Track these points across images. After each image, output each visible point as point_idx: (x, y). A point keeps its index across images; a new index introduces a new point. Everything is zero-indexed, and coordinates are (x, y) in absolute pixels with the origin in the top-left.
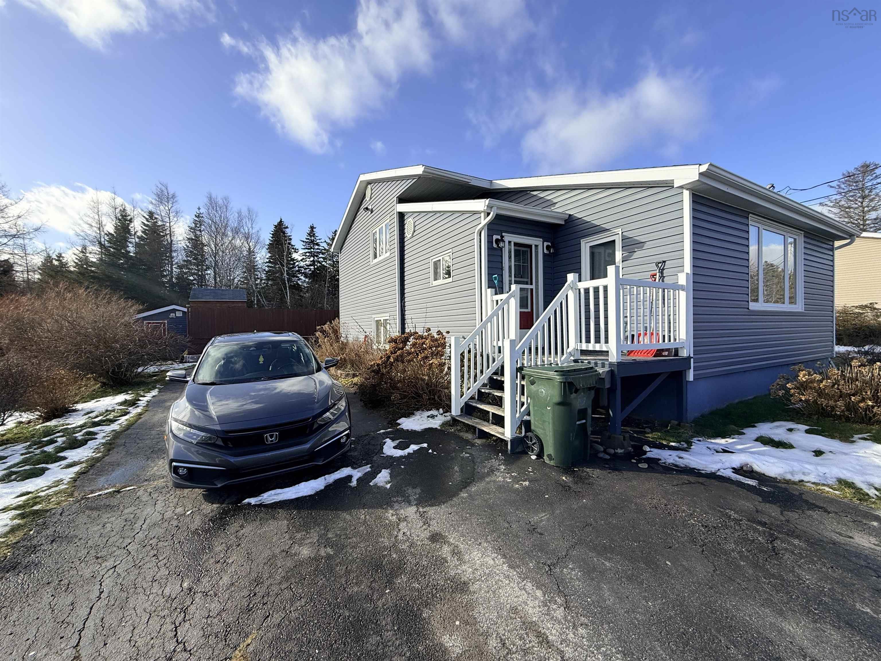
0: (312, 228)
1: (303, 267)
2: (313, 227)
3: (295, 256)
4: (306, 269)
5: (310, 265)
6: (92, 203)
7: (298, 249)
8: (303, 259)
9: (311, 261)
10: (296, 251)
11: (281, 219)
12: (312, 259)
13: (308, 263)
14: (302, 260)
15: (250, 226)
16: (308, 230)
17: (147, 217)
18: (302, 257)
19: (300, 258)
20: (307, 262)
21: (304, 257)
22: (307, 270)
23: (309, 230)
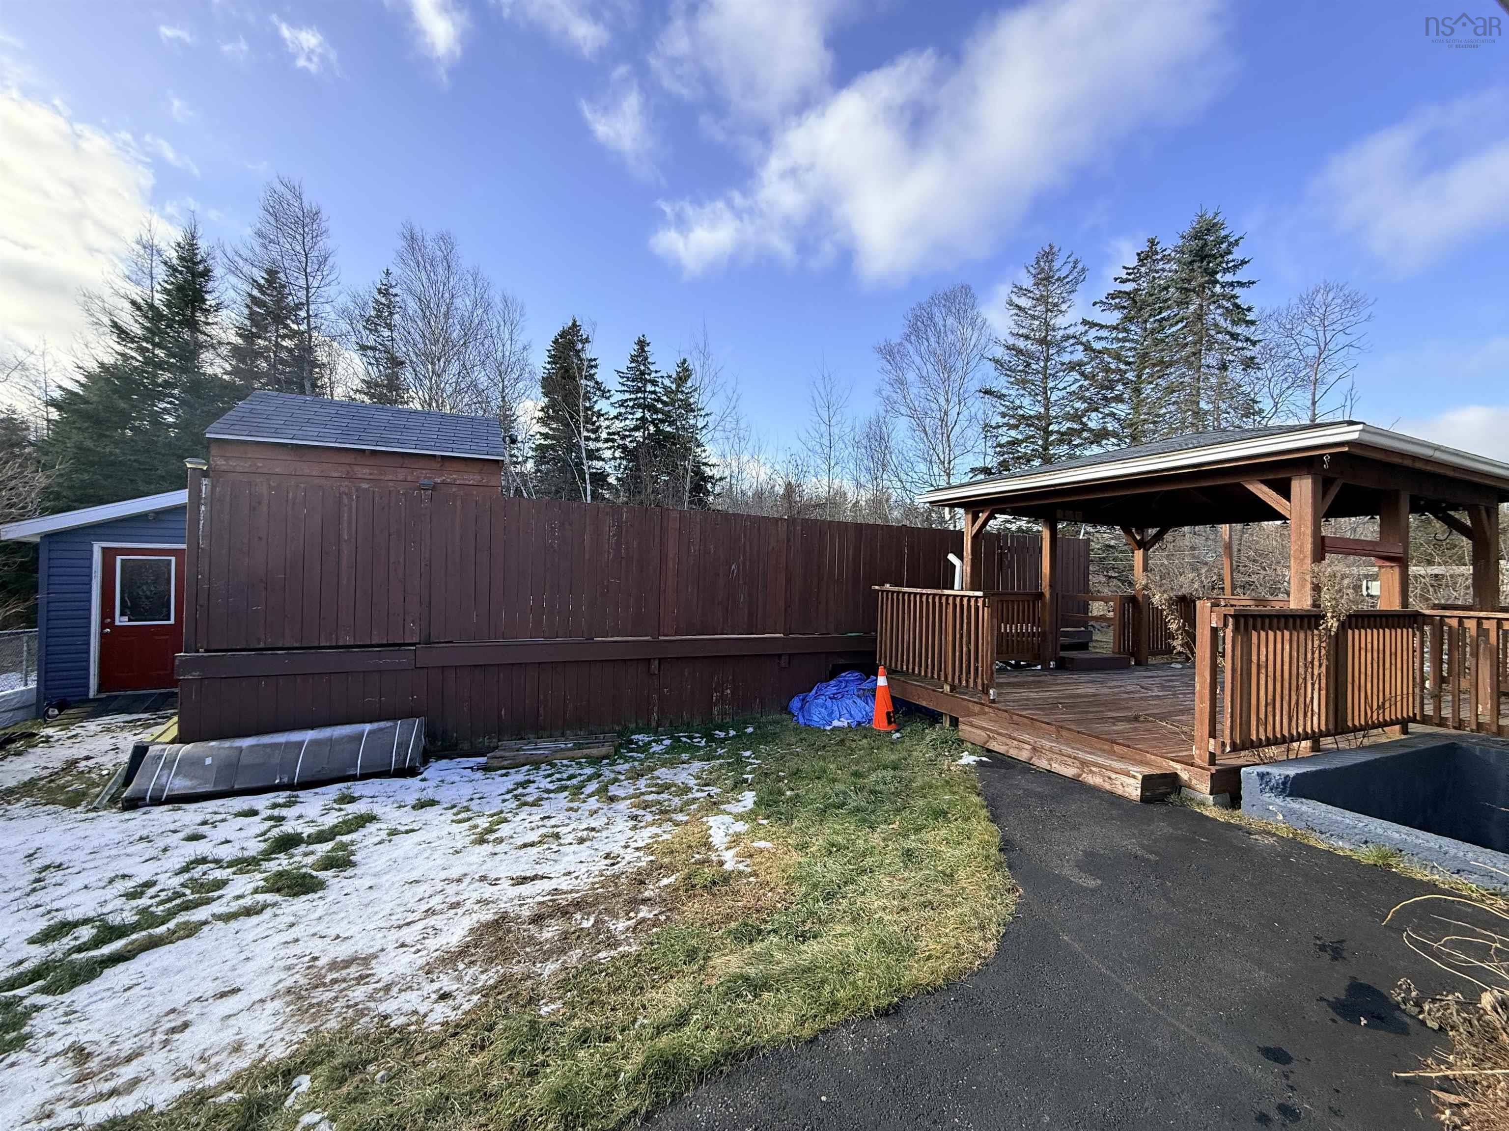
0: (642, 344)
1: (618, 433)
2: (644, 342)
3: (602, 405)
4: (624, 438)
5: (636, 429)
6: (138, 248)
7: (609, 391)
8: (620, 414)
9: (637, 419)
10: (605, 394)
11: (575, 321)
12: (639, 415)
13: (631, 424)
14: (616, 417)
15: (507, 336)
16: (633, 349)
17: (262, 282)
18: (618, 410)
19: (613, 412)
20: (627, 423)
21: (623, 410)
22: (629, 440)
23: (636, 347)
